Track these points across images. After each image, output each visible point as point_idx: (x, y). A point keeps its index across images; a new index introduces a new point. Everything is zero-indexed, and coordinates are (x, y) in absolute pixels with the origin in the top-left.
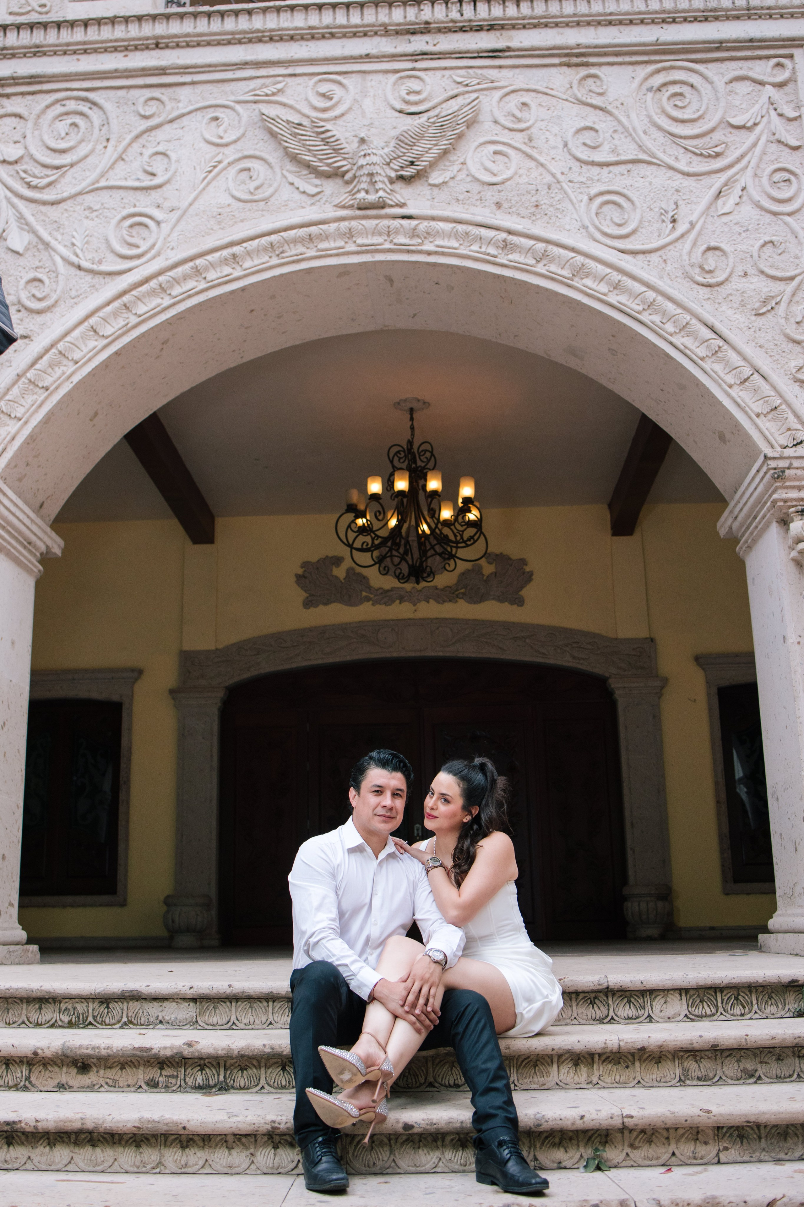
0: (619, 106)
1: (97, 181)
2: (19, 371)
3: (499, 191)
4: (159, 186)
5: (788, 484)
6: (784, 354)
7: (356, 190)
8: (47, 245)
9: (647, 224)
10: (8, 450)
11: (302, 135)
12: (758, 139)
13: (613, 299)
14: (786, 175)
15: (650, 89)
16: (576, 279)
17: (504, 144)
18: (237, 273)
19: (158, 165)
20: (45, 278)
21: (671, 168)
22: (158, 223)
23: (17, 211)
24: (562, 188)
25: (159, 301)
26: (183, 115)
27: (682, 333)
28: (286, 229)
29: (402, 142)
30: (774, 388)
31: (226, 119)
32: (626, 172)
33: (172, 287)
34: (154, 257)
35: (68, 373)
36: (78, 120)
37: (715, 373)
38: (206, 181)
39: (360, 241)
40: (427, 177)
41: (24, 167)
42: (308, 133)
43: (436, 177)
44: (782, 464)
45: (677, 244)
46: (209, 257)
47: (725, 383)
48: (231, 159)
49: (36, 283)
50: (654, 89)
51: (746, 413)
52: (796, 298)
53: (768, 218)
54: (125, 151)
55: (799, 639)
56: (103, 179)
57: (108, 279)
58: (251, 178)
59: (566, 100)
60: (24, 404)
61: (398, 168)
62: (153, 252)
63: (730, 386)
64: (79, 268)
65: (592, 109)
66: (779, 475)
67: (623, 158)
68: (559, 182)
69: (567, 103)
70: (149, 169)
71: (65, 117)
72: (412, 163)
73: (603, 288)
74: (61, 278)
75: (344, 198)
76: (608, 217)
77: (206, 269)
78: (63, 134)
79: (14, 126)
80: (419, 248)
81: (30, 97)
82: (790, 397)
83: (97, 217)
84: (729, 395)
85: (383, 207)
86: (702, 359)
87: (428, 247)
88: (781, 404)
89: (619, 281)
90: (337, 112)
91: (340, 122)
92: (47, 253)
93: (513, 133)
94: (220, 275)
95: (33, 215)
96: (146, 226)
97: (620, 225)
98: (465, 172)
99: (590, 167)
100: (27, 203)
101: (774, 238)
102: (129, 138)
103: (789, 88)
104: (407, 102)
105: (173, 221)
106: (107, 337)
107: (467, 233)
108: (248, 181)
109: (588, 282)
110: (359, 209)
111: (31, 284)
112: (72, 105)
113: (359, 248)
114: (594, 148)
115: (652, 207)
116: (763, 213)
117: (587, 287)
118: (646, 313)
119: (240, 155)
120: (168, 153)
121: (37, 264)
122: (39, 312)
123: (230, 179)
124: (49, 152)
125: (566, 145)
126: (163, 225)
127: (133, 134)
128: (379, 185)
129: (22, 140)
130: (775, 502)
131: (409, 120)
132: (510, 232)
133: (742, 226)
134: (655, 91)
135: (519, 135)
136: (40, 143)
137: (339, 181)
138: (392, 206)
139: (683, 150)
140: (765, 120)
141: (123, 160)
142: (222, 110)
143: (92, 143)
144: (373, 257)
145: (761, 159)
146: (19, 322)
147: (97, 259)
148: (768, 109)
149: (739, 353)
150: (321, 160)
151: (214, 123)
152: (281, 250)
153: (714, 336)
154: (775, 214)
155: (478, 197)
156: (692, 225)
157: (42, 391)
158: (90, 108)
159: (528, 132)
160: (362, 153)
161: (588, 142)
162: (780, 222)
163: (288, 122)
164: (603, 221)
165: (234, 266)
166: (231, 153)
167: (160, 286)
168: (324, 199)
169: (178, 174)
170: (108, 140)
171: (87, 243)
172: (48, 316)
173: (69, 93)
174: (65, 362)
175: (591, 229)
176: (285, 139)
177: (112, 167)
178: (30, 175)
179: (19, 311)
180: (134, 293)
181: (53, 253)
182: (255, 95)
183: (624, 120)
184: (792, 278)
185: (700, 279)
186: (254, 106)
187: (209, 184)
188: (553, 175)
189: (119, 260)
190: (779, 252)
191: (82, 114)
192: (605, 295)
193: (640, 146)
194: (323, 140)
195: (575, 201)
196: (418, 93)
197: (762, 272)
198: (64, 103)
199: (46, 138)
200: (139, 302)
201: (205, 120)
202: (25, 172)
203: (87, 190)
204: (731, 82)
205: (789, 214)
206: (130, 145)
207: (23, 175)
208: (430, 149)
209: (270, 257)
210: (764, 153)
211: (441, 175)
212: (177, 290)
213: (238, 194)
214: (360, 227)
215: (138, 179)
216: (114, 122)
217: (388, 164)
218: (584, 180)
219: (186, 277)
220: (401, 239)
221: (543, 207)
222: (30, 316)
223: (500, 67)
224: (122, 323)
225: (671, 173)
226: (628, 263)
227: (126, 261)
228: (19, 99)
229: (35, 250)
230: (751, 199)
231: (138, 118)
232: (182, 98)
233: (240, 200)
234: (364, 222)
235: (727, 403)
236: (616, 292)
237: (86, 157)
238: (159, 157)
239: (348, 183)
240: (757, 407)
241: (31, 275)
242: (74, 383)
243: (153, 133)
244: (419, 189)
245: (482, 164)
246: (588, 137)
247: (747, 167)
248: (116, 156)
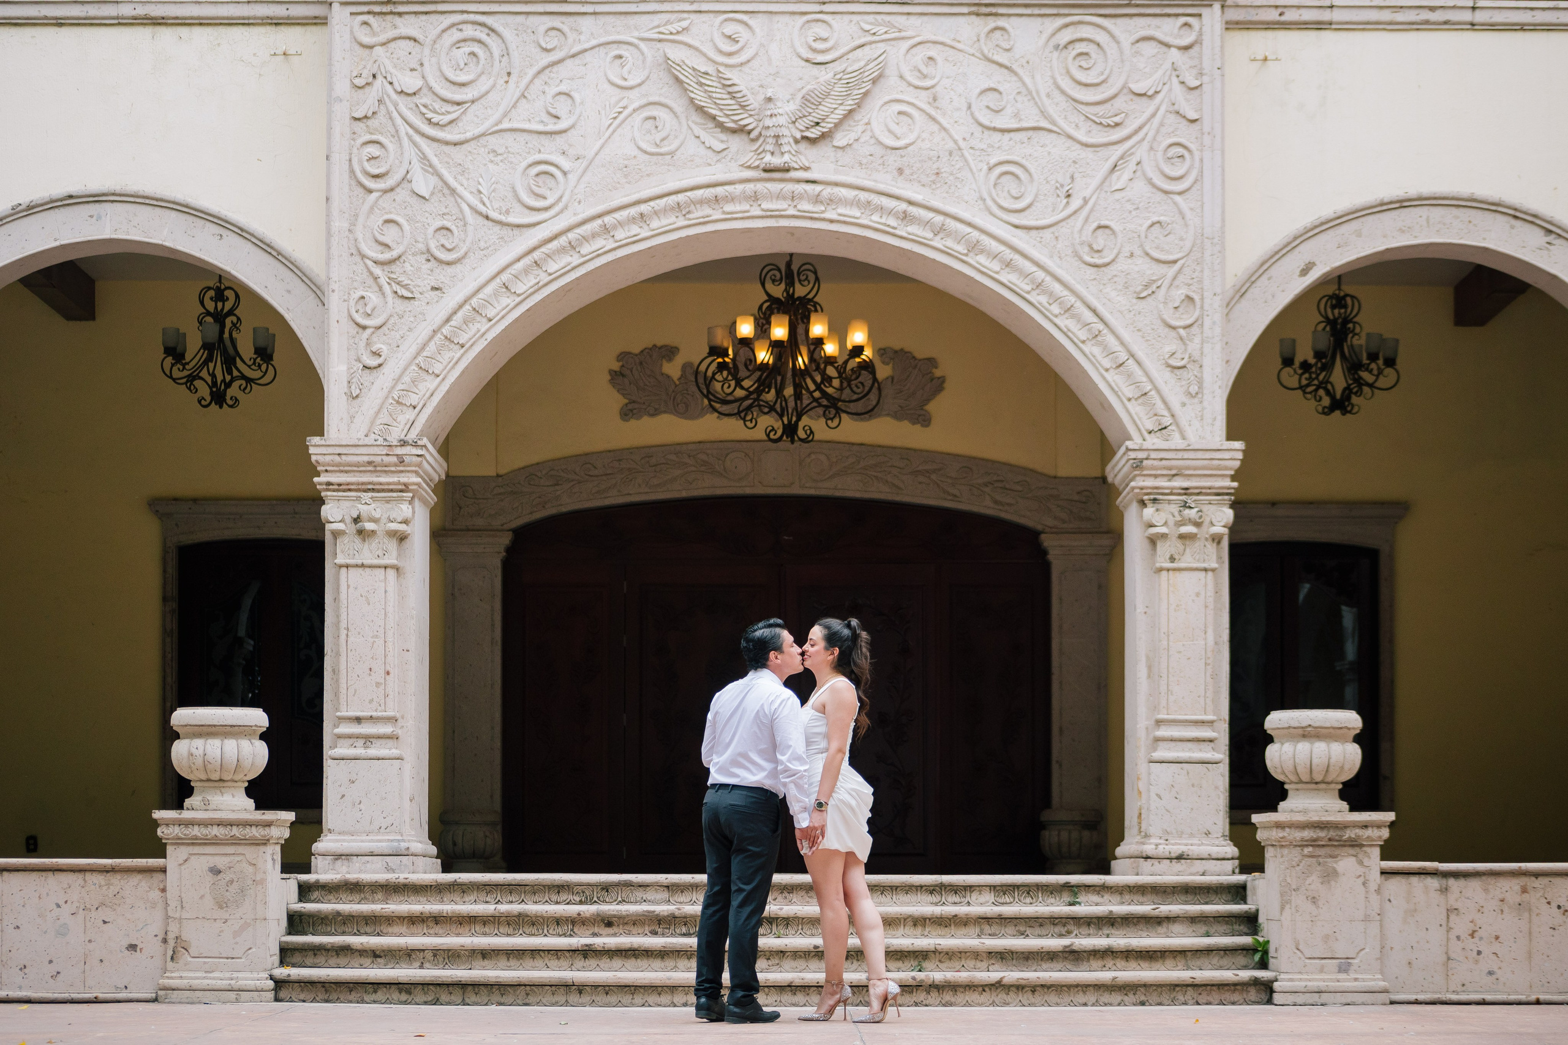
0: (1025, 64)
1: (500, 122)
2: (435, 327)
3: (902, 157)
4: (565, 131)
5: (1145, 472)
6: (1159, 339)
7: (761, 150)
8: (453, 191)
9: (1042, 197)
10: (428, 405)
11: (708, 86)
12: (1158, 109)
13: (1004, 277)
14: (1180, 151)
15: (1057, 47)
16: (971, 254)
17: (909, 103)
18: (644, 234)
19: (562, 107)
20: (453, 228)
21: (1070, 137)
22: (565, 173)
23: (420, 150)
24: (963, 155)
25: (569, 259)
26: (586, 50)
27: (1067, 315)
28: (692, 189)
29: (809, 101)
30: (1147, 374)
31: (630, 58)
32: (1026, 140)
33: (581, 244)
34: (561, 211)
35: (483, 330)
36: (476, 48)
37: (1094, 356)
38: (611, 129)
39: (765, 206)
40: (831, 137)
41: (424, 100)
42: (714, 84)
43: (840, 139)
44: (1141, 455)
45: (1069, 221)
46: (617, 215)
47: (1102, 367)
48: (636, 105)
49: (445, 232)
50: (1061, 47)
51: (1119, 396)
52: (1176, 282)
53: (1159, 196)
54: (527, 87)
55: (1146, 610)
56: (506, 120)
57: (516, 231)
58: (657, 127)
59: (973, 55)
60: (441, 360)
61: (804, 129)
62: (561, 205)
63: (1107, 370)
64: (487, 218)
65: (997, 67)
66: (1138, 465)
67: (1025, 125)
68: (960, 149)
69: (972, 58)
70: (553, 111)
71: (462, 44)
72: (817, 124)
73: (995, 266)
74: (470, 229)
75: (749, 157)
76: (1006, 189)
77: (615, 227)
78: (462, 65)
79: (410, 50)
80: (822, 216)
81: (424, 17)
82: (1160, 383)
83: (501, 161)
84: (1104, 378)
85: (788, 170)
86: (1083, 342)
87: (830, 215)
88: (1151, 390)
89: (1011, 260)
90: (743, 58)
91: (746, 69)
92: (452, 199)
93: (919, 91)
94: (629, 234)
95: (436, 156)
96: (552, 175)
97: (1016, 198)
98: (869, 133)
99: (991, 132)
100: (430, 142)
101: (1162, 218)
102: (531, 72)
103: (1193, 52)
104: (814, 50)
105: (580, 171)
106: (519, 295)
107: (869, 202)
108: (654, 131)
109: (982, 259)
110: (765, 170)
111: (438, 232)
112: (469, 31)
113: (764, 213)
114: (997, 112)
115: (1049, 179)
116: (1154, 190)
117: (980, 264)
118: (1034, 293)
119: (644, 101)
120: (572, 94)
121: (446, 211)
122: (448, 263)
123: (636, 128)
124: (448, 84)
125: (969, 107)
126: (570, 176)
127: (535, 69)
128: (785, 148)
129: (418, 67)
130: (1133, 488)
131: (815, 70)
132: (910, 203)
133: (1133, 204)
134: (1062, 50)
135: (924, 93)
136: (438, 73)
137: (744, 137)
138: (796, 169)
139: (1083, 118)
140: (1166, 87)
141: (525, 97)
142: (625, 47)
143: (493, 78)
144: (777, 222)
145: (1158, 132)
146: (429, 272)
147: (504, 209)
148: (1171, 75)
149: (1117, 337)
150: (727, 116)
151: (619, 61)
152: (687, 210)
153: (1095, 319)
154: (1166, 192)
155: (880, 161)
156: (1086, 201)
157: (458, 347)
158: (488, 35)
159: (933, 90)
160: (769, 113)
161: (992, 105)
162: (1169, 201)
163: (694, 69)
164: (1000, 192)
165: (641, 224)
166: (635, 99)
167: (570, 243)
168: (730, 156)
169: (582, 118)
170: (509, 74)
171: (494, 191)
172: (458, 268)
173: (465, 17)
174: (478, 318)
175: (989, 202)
176: (691, 89)
177: (514, 106)
178: (430, 110)
179: (429, 260)
180: (543, 249)
181: (459, 200)
182: (660, 33)
183: (1028, 80)
184: (1175, 262)
185: (1088, 259)
186: (659, 45)
187: (614, 131)
188: (955, 142)
189: (527, 211)
190: (1166, 233)
191: (480, 41)
192: (997, 273)
193: (1042, 112)
194: (729, 93)
195: (975, 170)
196: (825, 40)
197: (1147, 254)
198: (460, 27)
199: (444, 68)
200: (549, 260)
201: (609, 59)
202: (425, 106)
203: (490, 131)
204: (1138, 41)
205: (1180, 193)
206: (531, 81)
207: (424, 110)
208: (835, 109)
209: (677, 217)
210: (1162, 124)
211: (846, 136)
212: (586, 249)
213: (644, 146)
214: (766, 191)
215: (542, 122)
216: (515, 54)
217: (794, 122)
218: (984, 146)
219: (594, 235)
220: (805, 206)
221: (944, 175)
222: (440, 267)
223: (908, 14)
224: (534, 281)
225: (1070, 142)
226: (1019, 239)
227: (534, 213)
228: (412, 19)
229: (440, 195)
230: (1144, 174)
231: (539, 50)
232: (584, 29)
233: (646, 152)
234: (769, 185)
235: (1102, 386)
236: (1008, 269)
237: (487, 93)
238: (563, 97)
239: (753, 140)
240: (1129, 391)
241: (439, 223)
242: (489, 340)
243: (555, 69)
244: (824, 150)
245: (886, 126)
246: (990, 99)
247: (1143, 139)
248: (518, 94)
